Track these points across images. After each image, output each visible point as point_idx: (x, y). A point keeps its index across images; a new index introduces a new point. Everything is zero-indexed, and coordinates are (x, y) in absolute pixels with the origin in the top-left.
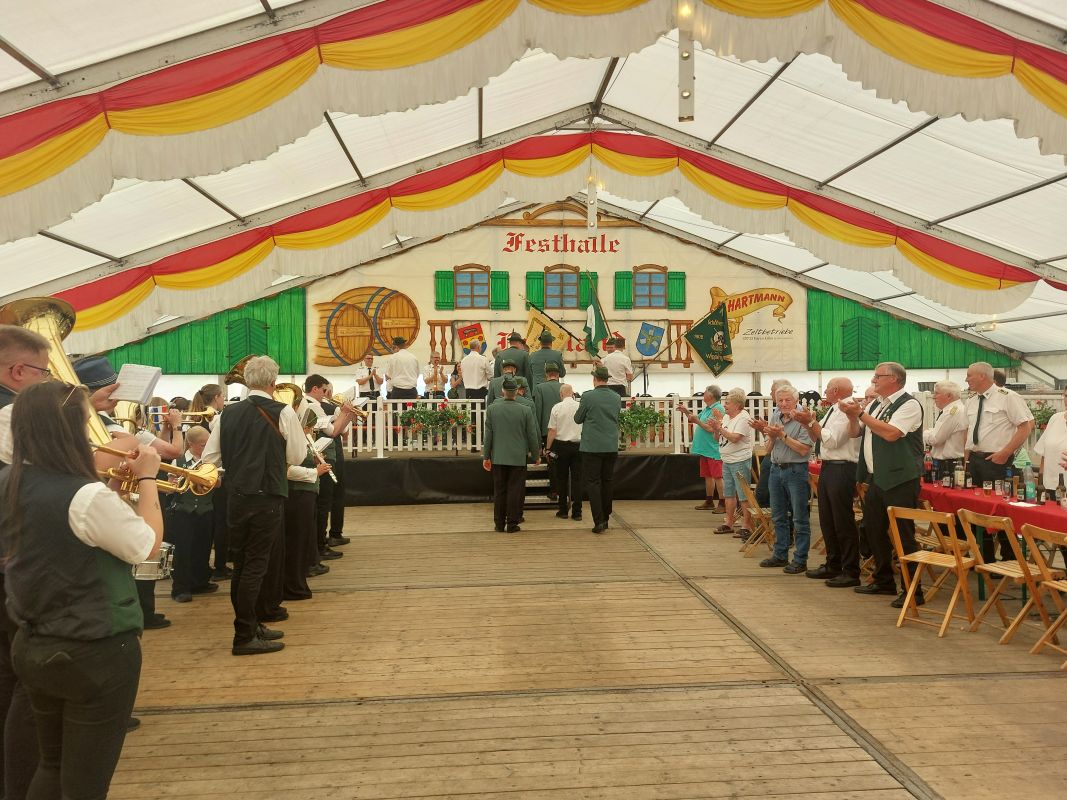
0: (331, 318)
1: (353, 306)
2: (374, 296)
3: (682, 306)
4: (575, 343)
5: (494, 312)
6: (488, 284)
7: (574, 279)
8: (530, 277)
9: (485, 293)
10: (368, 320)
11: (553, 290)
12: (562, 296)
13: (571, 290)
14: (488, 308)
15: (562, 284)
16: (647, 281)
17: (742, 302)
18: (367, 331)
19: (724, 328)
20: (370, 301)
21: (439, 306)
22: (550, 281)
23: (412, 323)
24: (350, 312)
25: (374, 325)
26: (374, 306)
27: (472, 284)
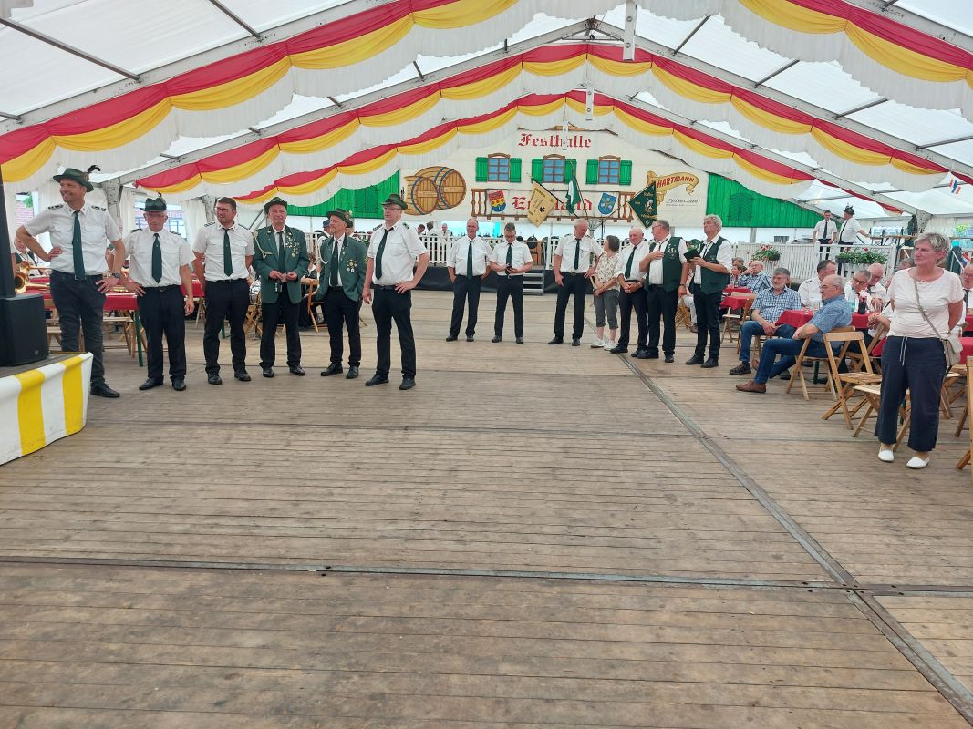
0: (414, 185)
1: (427, 179)
2: (439, 172)
3: (629, 183)
4: (560, 205)
5: (511, 184)
6: (508, 166)
7: (562, 164)
8: (534, 161)
9: (506, 171)
10: (436, 187)
11: (549, 171)
12: (554, 174)
13: (559, 171)
14: (508, 181)
15: (554, 167)
16: (607, 166)
17: (666, 181)
18: (435, 195)
19: (654, 198)
20: (437, 176)
21: (478, 179)
22: (546, 165)
23: (462, 190)
24: (425, 182)
25: (439, 190)
26: (439, 178)
27: (499, 166)
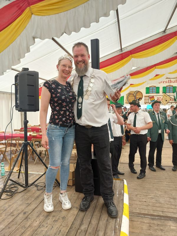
0: (128, 96)
2: (135, 92)
4: (172, 99)
5: (157, 94)
6: (155, 89)
7: (172, 88)
8: (163, 87)
9: (155, 91)
12: (169, 91)
13: (171, 90)
14: (155, 93)
22: (167, 88)
24: (131, 95)
25: (135, 97)
26: (135, 94)
27: (153, 89)
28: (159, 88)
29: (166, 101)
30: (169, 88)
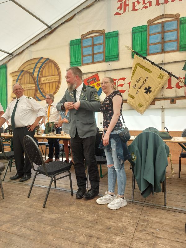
0: (17, 80)
1: (27, 72)
2: (37, 64)
4: (174, 81)
5: (108, 64)
6: (103, 43)
7: (175, 25)
8: (135, 31)
9: (101, 50)
10: (34, 79)
11: (155, 39)
12: (163, 41)
13: (171, 36)
14: (103, 61)
15: (163, 32)
18: (34, 86)
20: (35, 68)
21: (72, 65)
22: (152, 32)
23: (57, 78)
24: (26, 75)
25: (37, 82)
26: (37, 70)
27: (93, 45)
28: (115, 35)
29: (148, 90)
30: (159, 29)
